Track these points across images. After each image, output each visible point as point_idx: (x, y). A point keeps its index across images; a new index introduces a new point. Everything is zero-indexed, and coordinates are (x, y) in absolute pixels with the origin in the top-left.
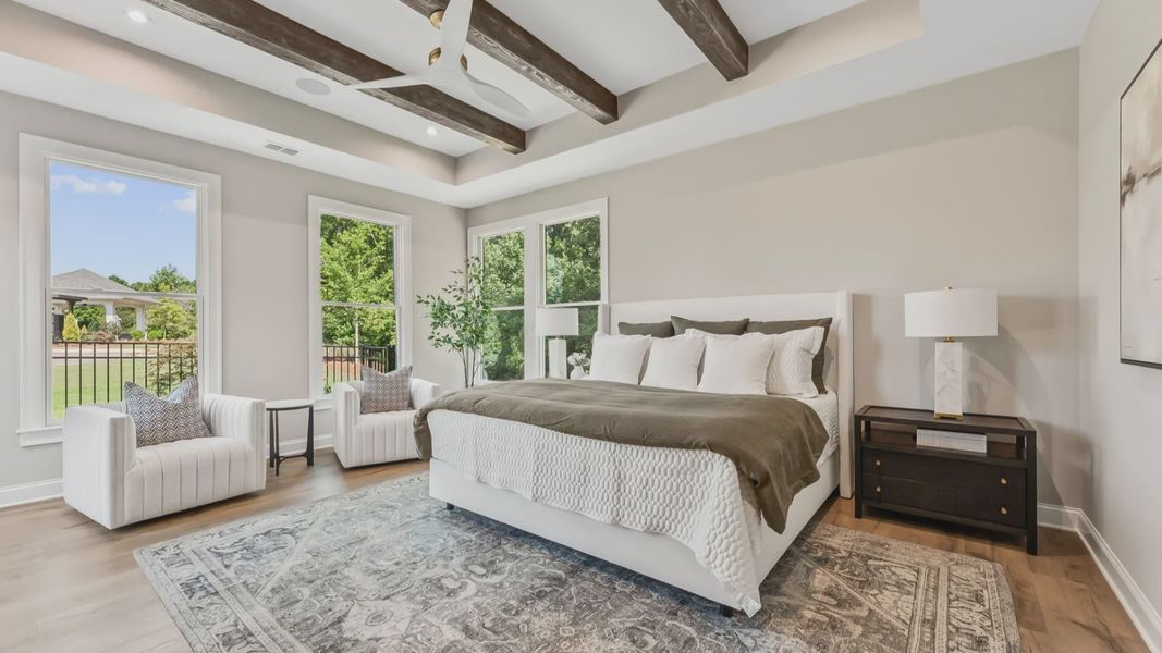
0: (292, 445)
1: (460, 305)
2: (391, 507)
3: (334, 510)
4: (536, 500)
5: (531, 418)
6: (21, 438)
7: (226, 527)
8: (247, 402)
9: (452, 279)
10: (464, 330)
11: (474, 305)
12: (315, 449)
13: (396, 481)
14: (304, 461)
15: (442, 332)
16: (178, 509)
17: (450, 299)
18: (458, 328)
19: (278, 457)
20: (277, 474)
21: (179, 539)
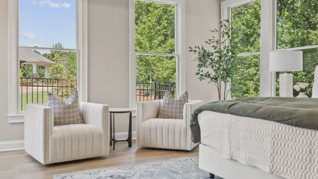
0: (121, 135)
1: (216, 52)
2: (176, 172)
3: (144, 170)
4: (272, 173)
5: (268, 116)
6: (9, 119)
7: (93, 171)
8: (101, 106)
9: (210, 36)
10: (218, 69)
11: (225, 52)
12: (132, 139)
13: (178, 159)
14: (127, 144)
15: (205, 70)
16: (71, 159)
17: (209, 49)
18: (214, 68)
19: (114, 140)
20: (114, 149)
21: (72, 173)
